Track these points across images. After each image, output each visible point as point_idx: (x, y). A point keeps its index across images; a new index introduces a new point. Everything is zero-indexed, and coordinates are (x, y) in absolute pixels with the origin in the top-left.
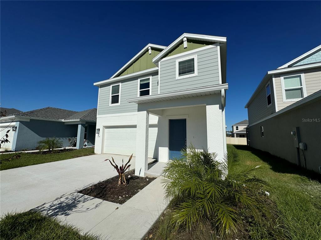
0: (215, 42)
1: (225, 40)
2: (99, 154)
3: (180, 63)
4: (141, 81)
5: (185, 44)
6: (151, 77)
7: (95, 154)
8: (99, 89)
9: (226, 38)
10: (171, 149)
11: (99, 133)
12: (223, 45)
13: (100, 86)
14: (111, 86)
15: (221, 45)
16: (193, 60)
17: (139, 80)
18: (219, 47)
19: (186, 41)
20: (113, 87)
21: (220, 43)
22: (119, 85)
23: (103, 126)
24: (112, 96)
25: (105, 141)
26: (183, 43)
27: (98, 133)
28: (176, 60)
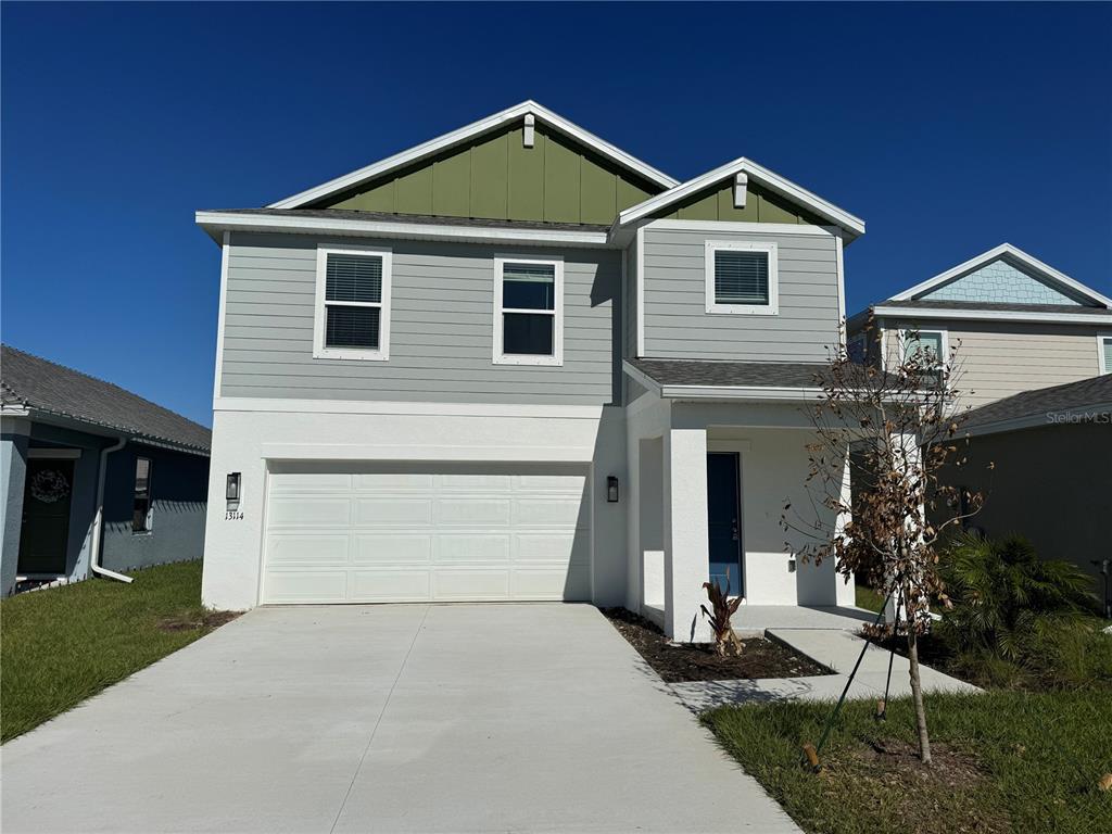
1: (862, 230)
3: (719, 256)
4: (509, 268)
5: (741, 195)
6: (559, 266)
8: (226, 248)
9: (863, 223)
11: (237, 494)
12: (853, 238)
13: (234, 235)
14: (324, 253)
15: (847, 236)
16: (764, 258)
17: (498, 263)
18: (840, 241)
19: (744, 184)
20: (332, 257)
21: (845, 230)
22: (378, 260)
23: (269, 459)
24: (331, 308)
25: (268, 537)
26: (735, 188)
28: (707, 242)
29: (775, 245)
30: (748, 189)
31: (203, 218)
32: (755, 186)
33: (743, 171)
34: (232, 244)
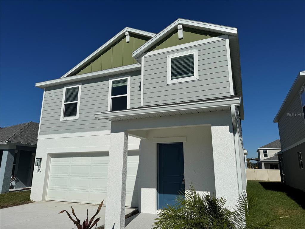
0: (222, 33)
1: (236, 32)
2: (39, 202)
3: (173, 60)
4: (113, 83)
5: (181, 34)
6: (129, 78)
7: (31, 202)
8: (44, 92)
9: (236, 29)
10: (160, 191)
11: (40, 164)
12: (233, 37)
13: (46, 88)
14: (65, 89)
15: (231, 38)
16: (192, 56)
17: (110, 81)
18: (227, 41)
19: (181, 29)
20: (67, 90)
21: (229, 35)
22: (78, 88)
23: (48, 153)
24: (66, 105)
25: (50, 178)
26: (178, 31)
27: (39, 166)
28: (167, 57)
29: (197, 50)
30: (184, 30)
31: (37, 85)
32: (186, 28)
33: (180, 24)
34: (46, 91)
